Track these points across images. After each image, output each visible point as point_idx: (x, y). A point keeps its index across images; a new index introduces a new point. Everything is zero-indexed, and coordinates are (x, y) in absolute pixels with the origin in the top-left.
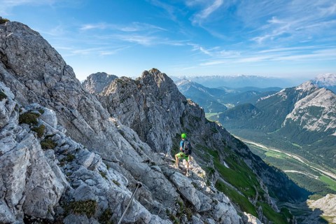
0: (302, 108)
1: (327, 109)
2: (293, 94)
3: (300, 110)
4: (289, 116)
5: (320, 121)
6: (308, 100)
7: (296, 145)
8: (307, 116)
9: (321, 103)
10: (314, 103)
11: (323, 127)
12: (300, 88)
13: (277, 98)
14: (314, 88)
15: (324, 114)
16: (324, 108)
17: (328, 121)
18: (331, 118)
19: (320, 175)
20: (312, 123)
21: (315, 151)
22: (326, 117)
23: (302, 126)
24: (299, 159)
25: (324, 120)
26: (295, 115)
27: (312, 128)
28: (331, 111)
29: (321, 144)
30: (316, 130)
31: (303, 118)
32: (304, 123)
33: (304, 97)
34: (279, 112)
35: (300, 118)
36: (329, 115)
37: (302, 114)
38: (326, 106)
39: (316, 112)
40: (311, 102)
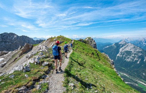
0: (123, 51)
1: (133, 52)
2: (118, 46)
3: (122, 52)
4: (118, 55)
5: (131, 57)
6: (125, 48)
7: (124, 68)
8: (125, 55)
9: (130, 49)
10: (128, 49)
11: (133, 60)
12: (120, 43)
13: (112, 47)
14: (126, 43)
15: (132, 54)
16: (132, 51)
17: (134, 57)
18: (136, 56)
19: (138, 84)
20: (128, 58)
21: (132, 71)
22: (133, 55)
23: (124, 59)
24: (127, 76)
25: (132, 56)
26: (121, 55)
27: (129, 60)
28: (135, 53)
29: (133, 67)
30: (130, 61)
31: (124, 56)
32: (125, 58)
33: (123, 47)
34: (114, 53)
35: (123, 56)
36: (135, 54)
37: (123, 54)
38: (132, 50)
39: (129, 53)
40: (126, 49)
